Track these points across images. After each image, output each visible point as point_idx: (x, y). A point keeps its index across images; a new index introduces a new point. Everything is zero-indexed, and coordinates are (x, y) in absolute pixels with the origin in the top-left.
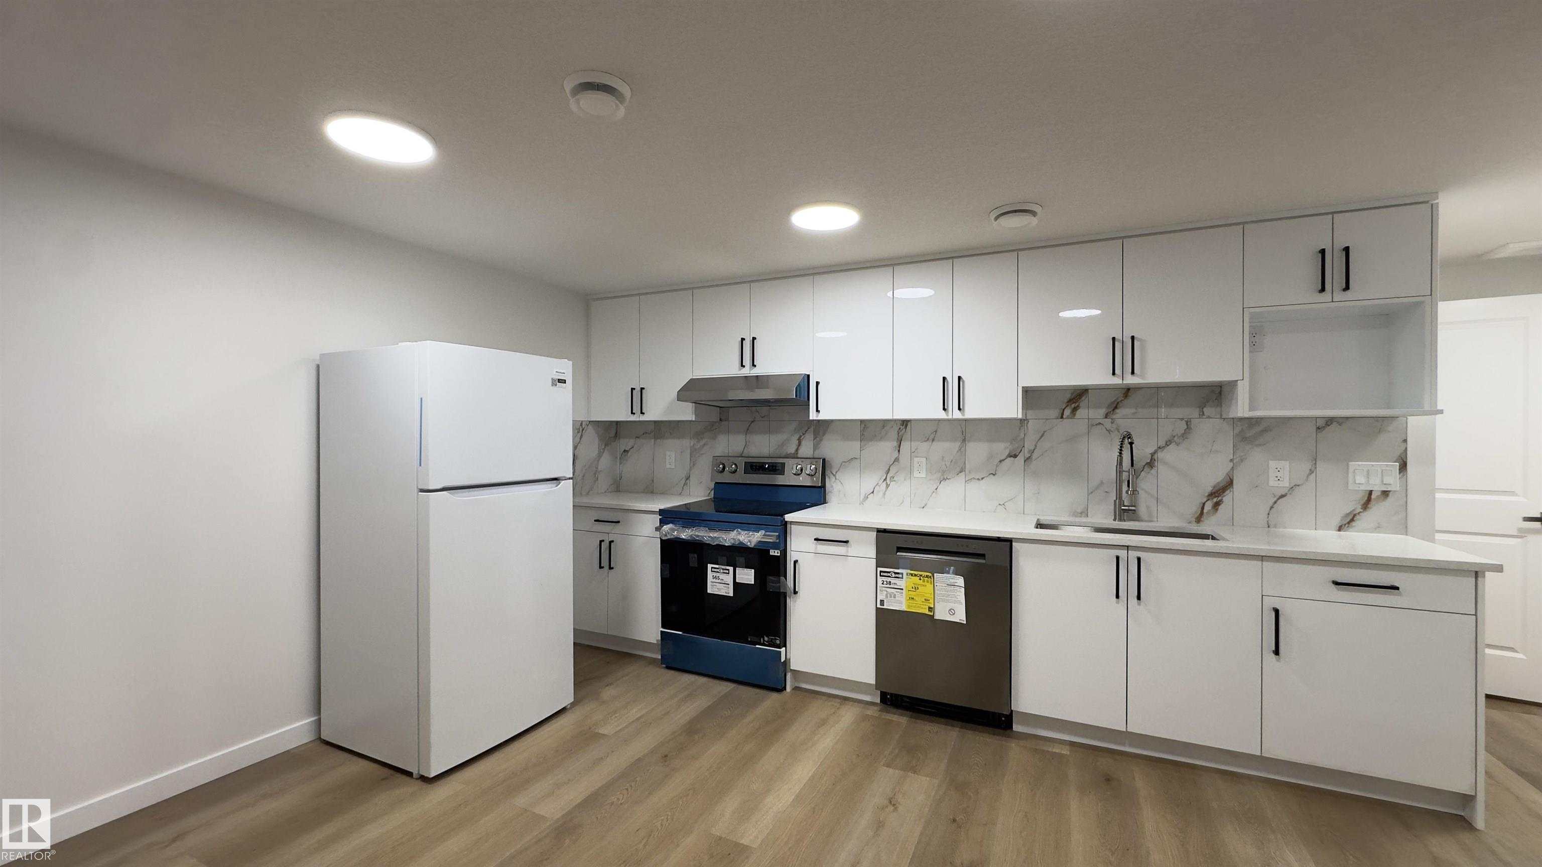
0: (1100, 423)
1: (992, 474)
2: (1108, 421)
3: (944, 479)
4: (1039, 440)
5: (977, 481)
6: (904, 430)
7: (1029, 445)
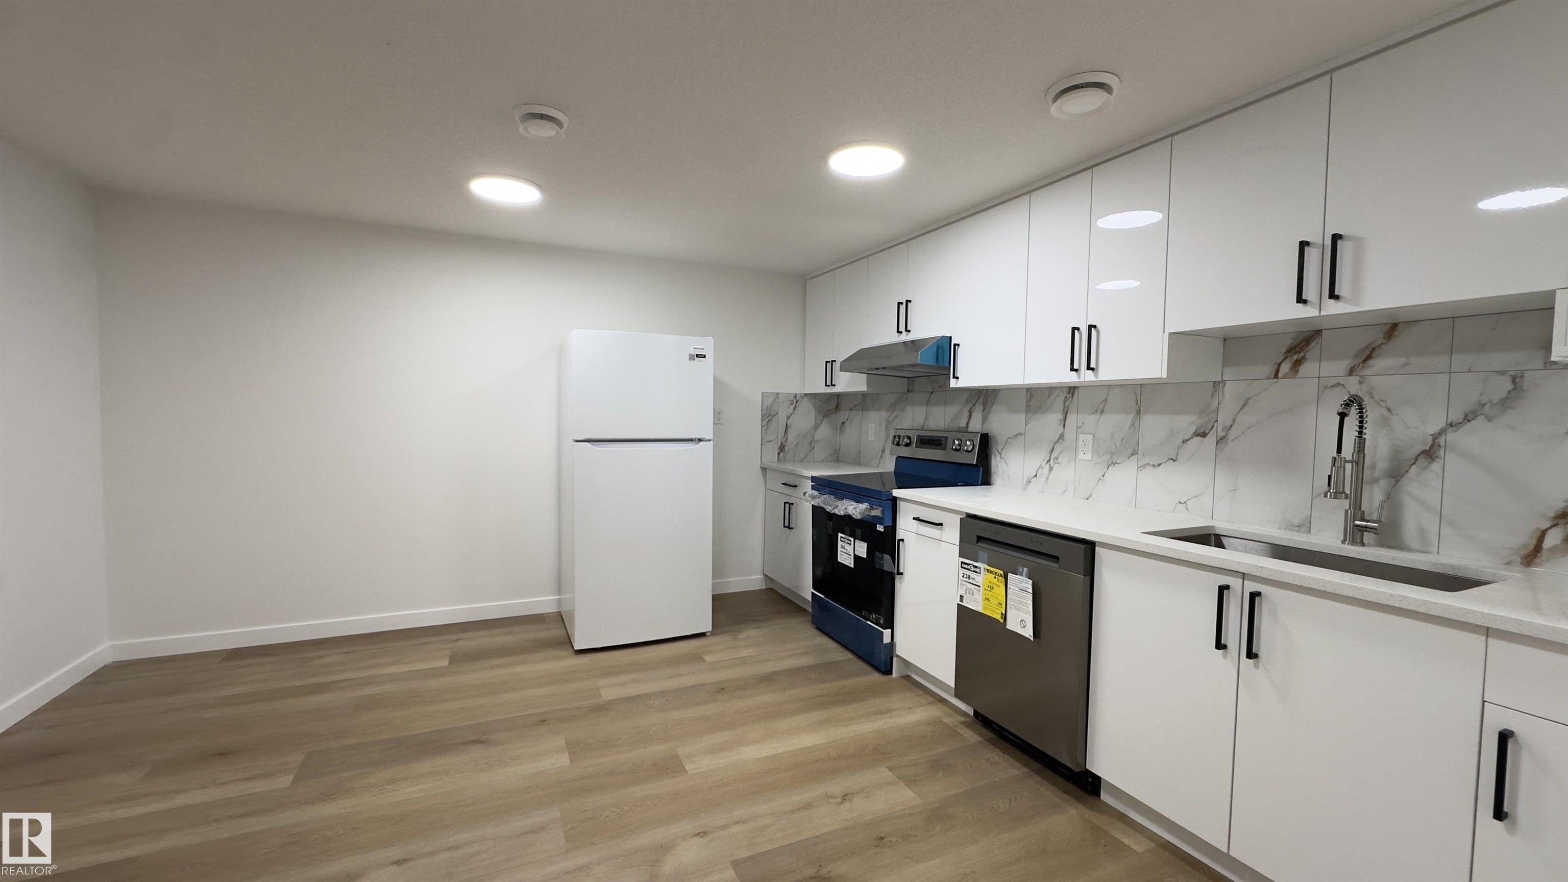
0: (1339, 384)
1: (1172, 459)
2: (1354, 380)
3: (1112, 464)
4: (1239, 412)
5: (1152, 468)
6: (1071, 399)
7: (1224, 418)
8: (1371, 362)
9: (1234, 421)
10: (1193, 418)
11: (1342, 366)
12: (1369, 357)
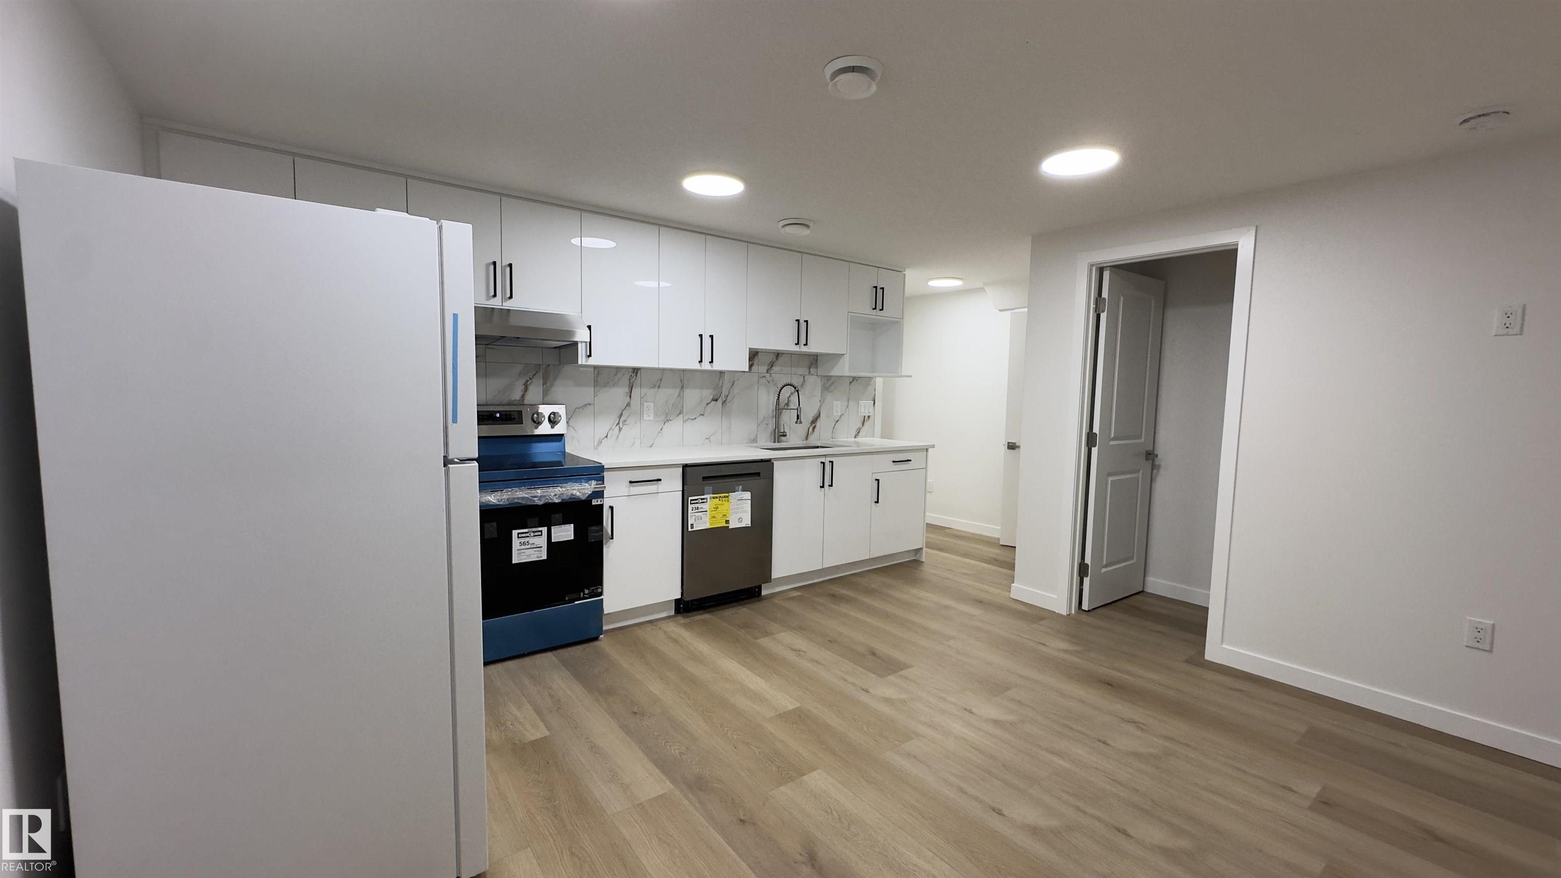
0: (764, 377)
1: (701, 414)
2: (768, 375)
3: (667, 420)
4: (730, 388)
5: (691, 420)
6: (635, 377)
7: (725, 392)
8: (773, 368)
9: (729, 392)
10: (710, 391)
11: (765, 369)
12: (772, 366)
